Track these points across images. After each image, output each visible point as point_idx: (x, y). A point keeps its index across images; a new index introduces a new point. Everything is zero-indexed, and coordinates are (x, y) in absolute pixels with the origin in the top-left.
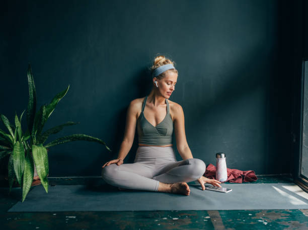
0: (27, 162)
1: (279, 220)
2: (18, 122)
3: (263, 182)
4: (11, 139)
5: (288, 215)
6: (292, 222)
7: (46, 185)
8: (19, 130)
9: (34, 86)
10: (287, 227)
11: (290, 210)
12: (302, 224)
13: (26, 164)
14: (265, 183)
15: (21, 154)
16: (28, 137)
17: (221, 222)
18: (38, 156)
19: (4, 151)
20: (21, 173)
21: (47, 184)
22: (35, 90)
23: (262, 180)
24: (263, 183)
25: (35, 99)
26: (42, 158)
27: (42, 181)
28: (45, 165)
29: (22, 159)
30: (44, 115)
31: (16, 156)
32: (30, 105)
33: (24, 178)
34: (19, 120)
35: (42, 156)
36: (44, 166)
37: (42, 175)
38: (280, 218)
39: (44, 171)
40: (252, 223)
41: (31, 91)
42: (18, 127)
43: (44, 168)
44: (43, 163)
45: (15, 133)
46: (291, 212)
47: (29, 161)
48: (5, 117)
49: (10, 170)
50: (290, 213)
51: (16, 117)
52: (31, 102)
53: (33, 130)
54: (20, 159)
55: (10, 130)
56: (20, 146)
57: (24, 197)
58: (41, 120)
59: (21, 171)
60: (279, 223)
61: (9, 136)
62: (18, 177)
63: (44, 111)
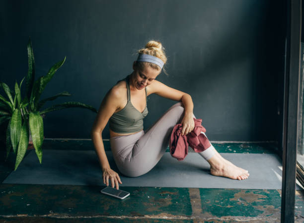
0: (24, 130)
1: (255, 204)
2: (18, 89)
3: (248, 151)
4: (11, 105)
5: (266, 197)
6: (268, 206)
7: (39, 155)
8: (19, 97)
9: (33, 58)
10: (262, 212)
11: (268, 190)
12: (276, 209)
13: (22, 132)
14: (249, 153)
15: (18, 124)
16: (27, 105)
17: (199, 204)
18: (34, 125)
19: (4, 117)
20: (17, 142)
21: (41, 153)
22: (34, 62)
23: (248, 148)
24: (248, 154)
25: (33, 71)
26: (38, 127)
27: (37, 151)
28: (41, 134)
29: (18, 128)
30: (41, 85)
31: (13, 125)
32: (29, 75)
33: (19, 148)
34: (19, 87)
35: (38, 125)
36: (39, 135)
37: (37, 144)
38: (257, 201)
39: (39, 140)
40: (229, 206)
41: (30, 63)
42: (17, 95)
43: (39, 137)
44: (39, 132)
45: (15, 101)
46: (268, 192)
47: (25, 129)
48: (5, 85)
49: (8, 137)
50: (267, 195)
51: (17, 84)
52: (30, 73)
53: (31, 97)
54: (17, 128)
55: (10, 97)
56: (18, 115)
57: (17, 166)
58: (39, 89)
59: (17, 140)
60: (254, 207)
61: (9, 103)
62: (14, 146)
63: (42, 81)
